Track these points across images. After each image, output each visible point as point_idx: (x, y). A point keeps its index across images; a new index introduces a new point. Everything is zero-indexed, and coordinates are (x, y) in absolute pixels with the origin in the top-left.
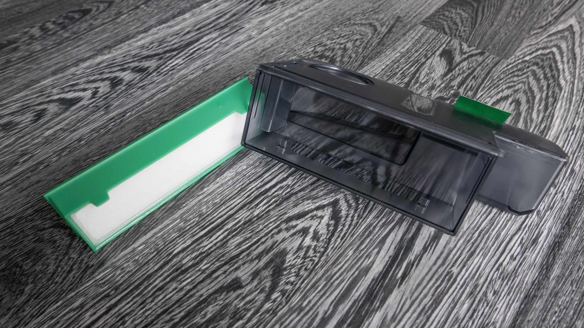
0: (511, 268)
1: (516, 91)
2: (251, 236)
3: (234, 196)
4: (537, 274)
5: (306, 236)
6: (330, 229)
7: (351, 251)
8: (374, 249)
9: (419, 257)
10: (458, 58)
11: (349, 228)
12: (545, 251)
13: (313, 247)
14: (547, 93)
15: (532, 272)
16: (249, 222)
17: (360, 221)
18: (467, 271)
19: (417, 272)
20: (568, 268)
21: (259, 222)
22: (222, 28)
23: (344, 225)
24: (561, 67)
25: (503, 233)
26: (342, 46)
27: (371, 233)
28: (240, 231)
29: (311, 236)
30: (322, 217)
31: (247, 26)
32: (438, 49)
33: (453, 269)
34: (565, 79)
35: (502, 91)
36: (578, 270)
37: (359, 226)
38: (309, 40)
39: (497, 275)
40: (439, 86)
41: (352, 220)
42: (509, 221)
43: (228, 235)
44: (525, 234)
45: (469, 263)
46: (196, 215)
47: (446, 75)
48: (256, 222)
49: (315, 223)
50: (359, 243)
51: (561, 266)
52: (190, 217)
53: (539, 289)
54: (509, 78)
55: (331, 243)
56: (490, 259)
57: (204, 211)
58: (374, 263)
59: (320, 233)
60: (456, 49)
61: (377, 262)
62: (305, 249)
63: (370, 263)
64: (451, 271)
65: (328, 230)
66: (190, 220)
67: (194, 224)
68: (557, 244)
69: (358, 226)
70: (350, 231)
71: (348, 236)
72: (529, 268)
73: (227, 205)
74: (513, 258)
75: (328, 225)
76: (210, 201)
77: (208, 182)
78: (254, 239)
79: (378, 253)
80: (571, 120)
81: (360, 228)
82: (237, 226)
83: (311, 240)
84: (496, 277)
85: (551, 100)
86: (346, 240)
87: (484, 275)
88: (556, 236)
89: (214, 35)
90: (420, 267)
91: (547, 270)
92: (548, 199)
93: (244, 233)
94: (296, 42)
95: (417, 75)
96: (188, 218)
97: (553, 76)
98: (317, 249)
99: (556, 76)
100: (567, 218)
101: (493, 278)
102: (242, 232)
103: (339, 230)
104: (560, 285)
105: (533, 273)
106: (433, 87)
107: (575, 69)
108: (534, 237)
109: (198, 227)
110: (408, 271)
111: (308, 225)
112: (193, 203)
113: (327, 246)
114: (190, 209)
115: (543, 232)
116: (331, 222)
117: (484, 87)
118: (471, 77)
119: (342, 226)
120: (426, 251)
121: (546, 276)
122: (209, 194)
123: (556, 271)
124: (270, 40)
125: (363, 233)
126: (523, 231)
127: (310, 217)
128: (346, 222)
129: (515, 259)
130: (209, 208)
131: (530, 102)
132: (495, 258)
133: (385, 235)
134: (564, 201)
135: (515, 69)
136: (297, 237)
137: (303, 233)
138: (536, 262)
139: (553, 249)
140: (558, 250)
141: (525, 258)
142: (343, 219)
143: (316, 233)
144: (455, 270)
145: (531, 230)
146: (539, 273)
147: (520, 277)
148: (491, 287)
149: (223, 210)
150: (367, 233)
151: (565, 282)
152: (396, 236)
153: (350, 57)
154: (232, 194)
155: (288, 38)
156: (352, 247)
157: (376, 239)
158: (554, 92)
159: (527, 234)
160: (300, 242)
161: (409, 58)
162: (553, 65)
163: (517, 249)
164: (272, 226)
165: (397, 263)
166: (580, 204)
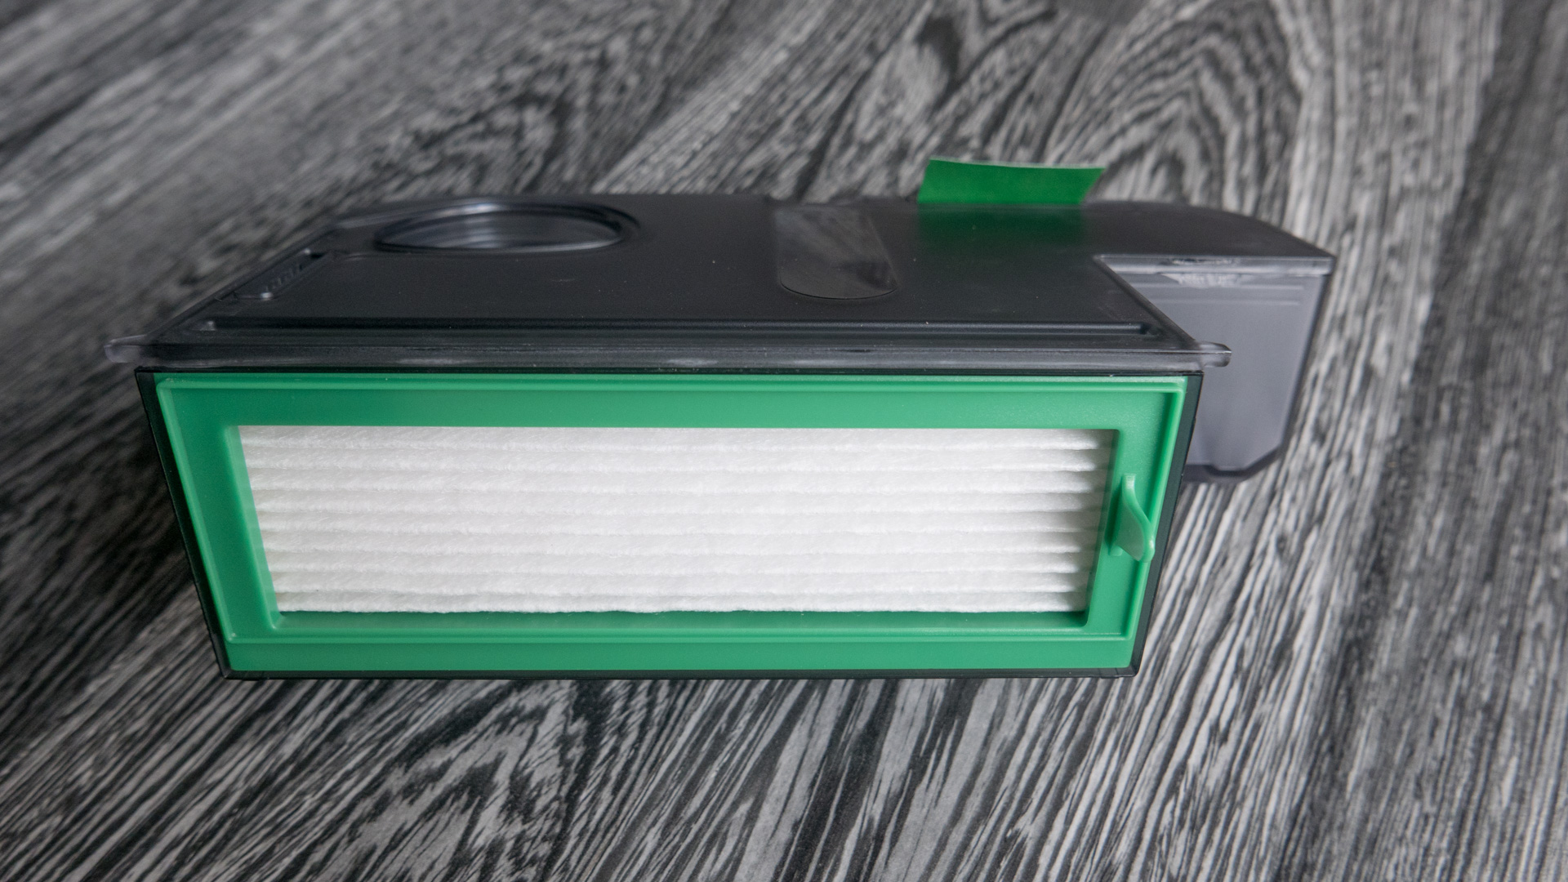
0: (1215, 774)
1: (1165, 127)
2: (270, 851)
3: (207, 694)
4: (1303, 780)
5: (481, 806)
6: (569, 756)
7: (654, 830)
8: (735, 806)
9: (900, 803)
10: (974, 42)
11: (640, 739)
12: (1318, 683)
13: (509, 845)
14: (1260, 122)
15: (1285, 775)
16: (265, 789)
17: (681, 702)
18: (1068, 821)
19: (896, 865)
20: (1400, 732)
21: (301, 781)
22: (171, 46)
23: (621, 731)
24: (1288, 25)
25: (1175, 647)
26: (594, 54)
27: (721, 740)
28: (227, 838)
29: (500, 802)
30: (539, 714)
31: (262, 27)
32: (910, 20)
33: (1020, 825)
34: (1305, 62)
35: (1123, 131)
36: (1432, 735)
37: (677, 721)
38: (479, 51)
39: (1173, 812)
40: (922, 146)
41: (651, 705)
42: (1189, 594)
43: (181, 862)
44: (1249, 633)
45: (1074, 786)
46: (54, 805)
47: (940, 102)
48: (290, 785)
49: (513, 744)
50: (679, 791)
51: (1376, 731)
52: (27, 818)
53: (1315, 835)
54: (1140, 87)
55: (577, 815)
56: (1142, 756)
57: (84, 780)
58: (738, 861)
59: (533, 784)
60: (964, 13)
61: (750, 858)
62: (479, 862)
63: (725, 867)
64: (1017, 834)
65: (564, 762)
66: (27, 832)
67: (42, 847)
68: (1355, 651)
69: (671, 722)
70: (643, 749)
71: (638, 773)
72: (1275, 763)
73: (177, 737)
74: (1218, 736)
75: (564, 742)
76: (109, 733)
77: (104, 653)
78: (280, 860)
79: (752, 818)
80: (1342, 198)
81: (682, 730)
82: (216, 818)
83: (503, 816)
84: (1171, 824)
85: (1273, 140)
86: (630, 790)
87: (1129, 823)
88: (1347, 621)
89: (141, 76)
90: (906, 842)
91: (1333, 757)
92: (1307, 487)
93: (243, 841)
94: (433, 61)
95: (848, 118)
96: (20, 826)
97: (1270, 61)
98: (525, 850)
99: (1279, 59)
100: (1371, 546)
101: (1161, 829)
102: (236, 838)
103: (605, 752)
104: (1383, 806)
105: (1289, 778)
106: (901, 154)
107: (1331, 24)
108: (1278, 638)
109: (59, 856)
110: (865, 868)
111: (489, 759)
112: (41, 756)
113: (564, 829)
114: (28, 784)
115: (1303, 614)
116: (573, 729)
117: (1066, 130)
118: (1022, 99)
119: (613, 734)
120: (923, 772)
121: (1333, 780)
122: (108, 705)
123: (1364, 752)
124: (346, 67)
125: (694, 746)
126: (1241, 622)
127: (495, 722)
128: (627, 717)
129: (1225, 739)
130: (103, 763)
131: (1212, 155)
132: (1161, 747)
133: (773, 741)
134: (1354, 484)
135: (1154, 54)
136: (447, 815)
137: (472, 796)
138: (1293, 734)
139: (1344, 673)
140: (1361, 671)
141: (1257, 727)
142: (617, 706)
143: (519, 781)
144: (1028, 827)
145: (1265, 618)
146: (1310, 774)
147: (1249, 803)
148: (1156, 870)
149: (159, 764)
150: (706, 746)
151: (1395, 790)
152: (811, 734)
153: (622, 88)
154: (198, 686)
155: (407, 50)
156: (655, 813)
157: (740, 762)
158: (1278, 114)
159: (1256, 632)
160: (458, 836)
161: (819, 61)
162: (1267, 24)
163: (1226, 698)
164: (351, 790)
165: (822, 842)
166: (1407, 487)
